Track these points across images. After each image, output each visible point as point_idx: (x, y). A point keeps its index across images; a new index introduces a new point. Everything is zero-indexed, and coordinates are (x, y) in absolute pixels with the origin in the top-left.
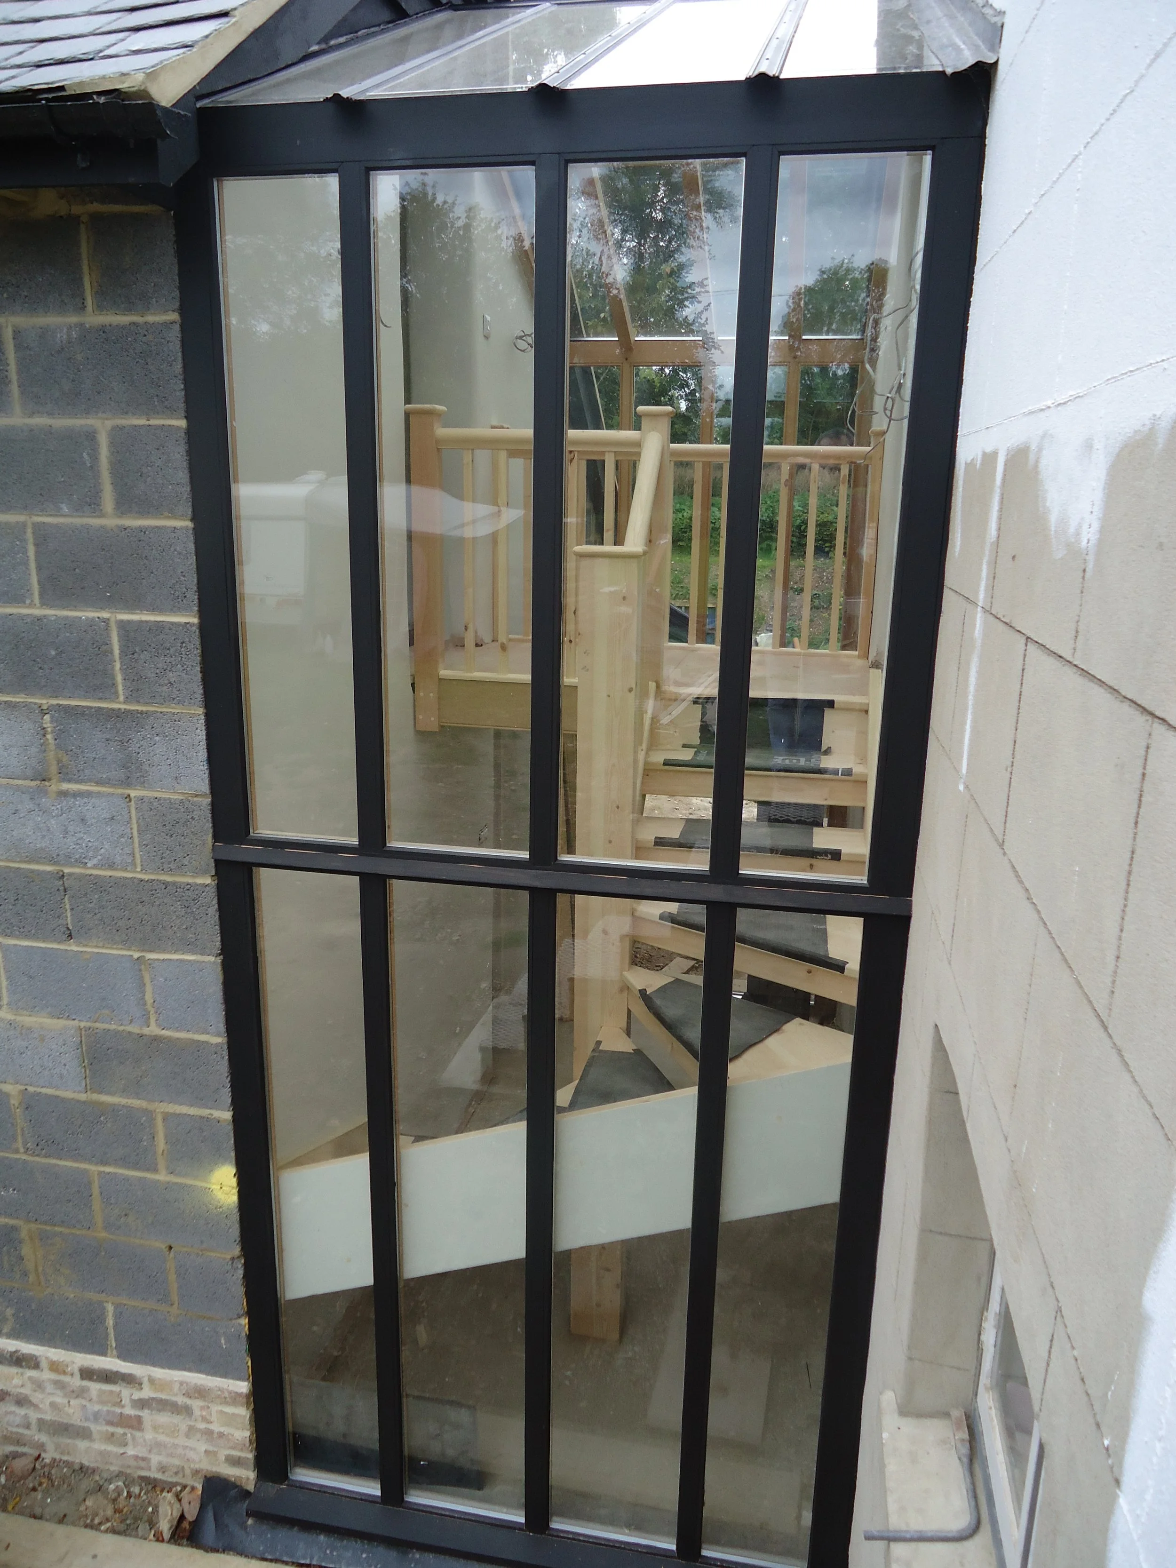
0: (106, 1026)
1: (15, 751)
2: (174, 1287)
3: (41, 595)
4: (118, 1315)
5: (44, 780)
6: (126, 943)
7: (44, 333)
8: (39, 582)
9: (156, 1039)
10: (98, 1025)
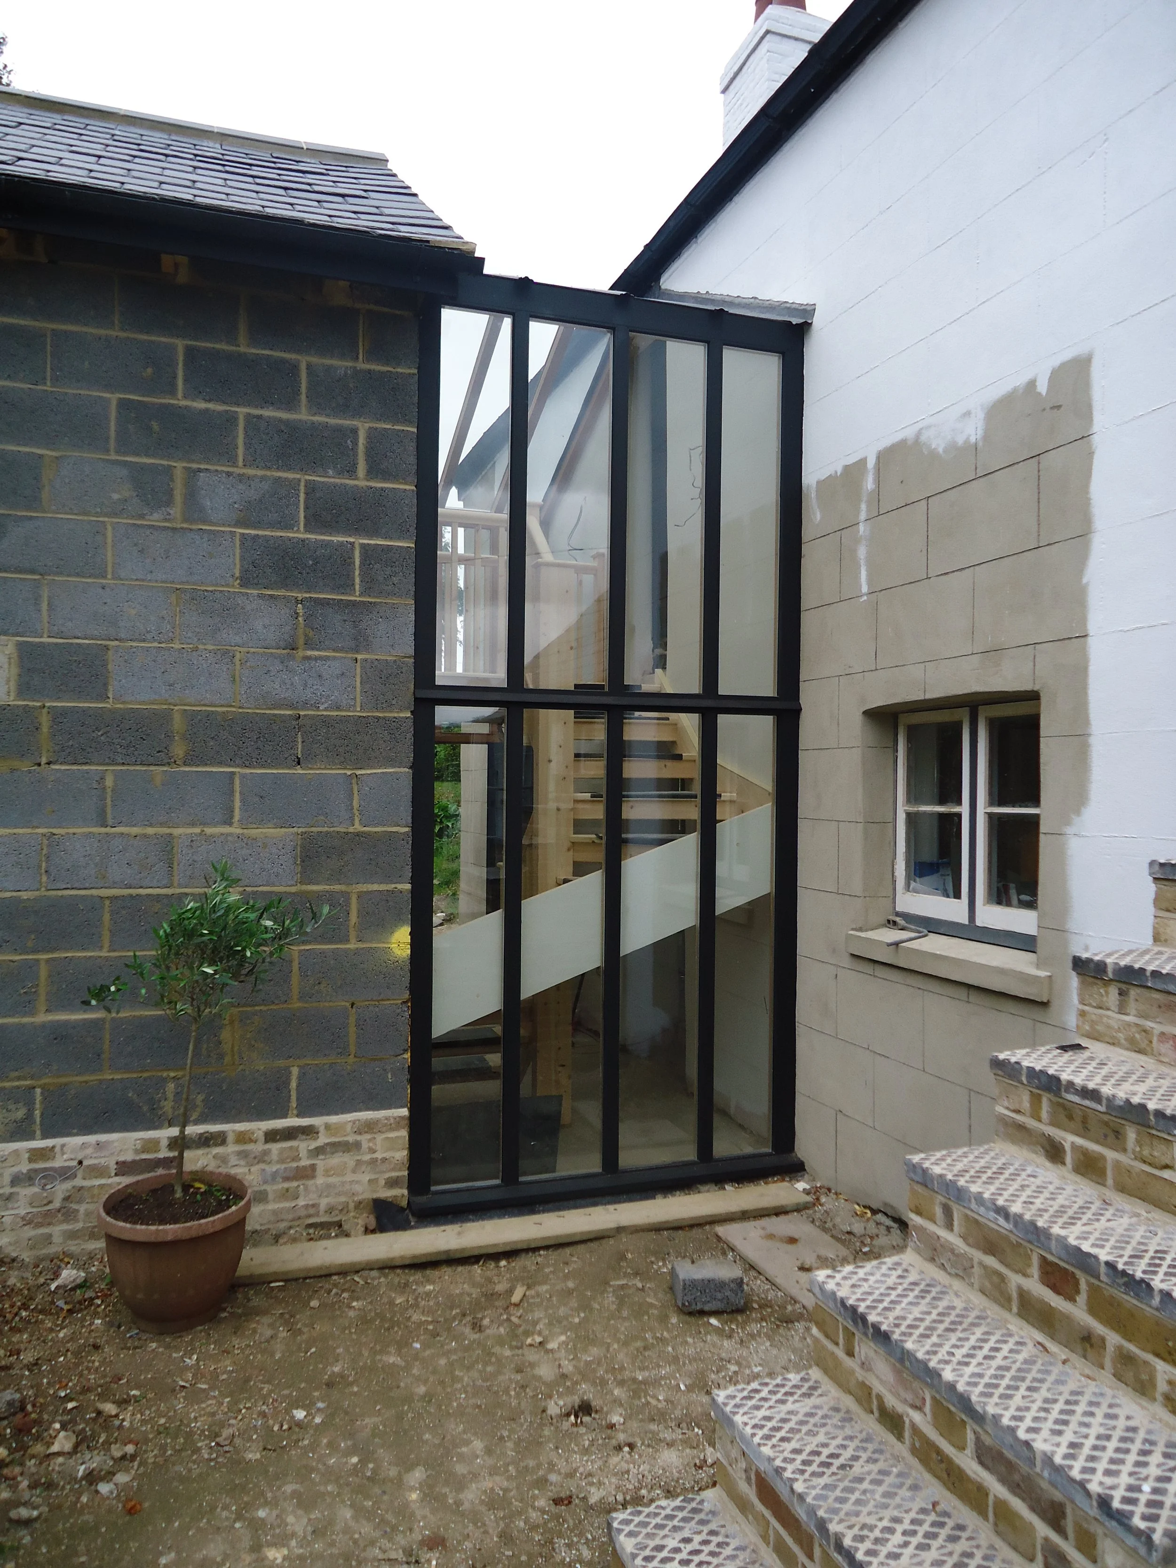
0: (319, 829)
1: (273, 629)
2: (352, 1038)
3: (305, 525)
4: (302, 1077)
5: (293, 649)
6: (343, 764)
7: (328, 369)
8: (305, 517)
9: (358, 834)
10: (313, 829)
